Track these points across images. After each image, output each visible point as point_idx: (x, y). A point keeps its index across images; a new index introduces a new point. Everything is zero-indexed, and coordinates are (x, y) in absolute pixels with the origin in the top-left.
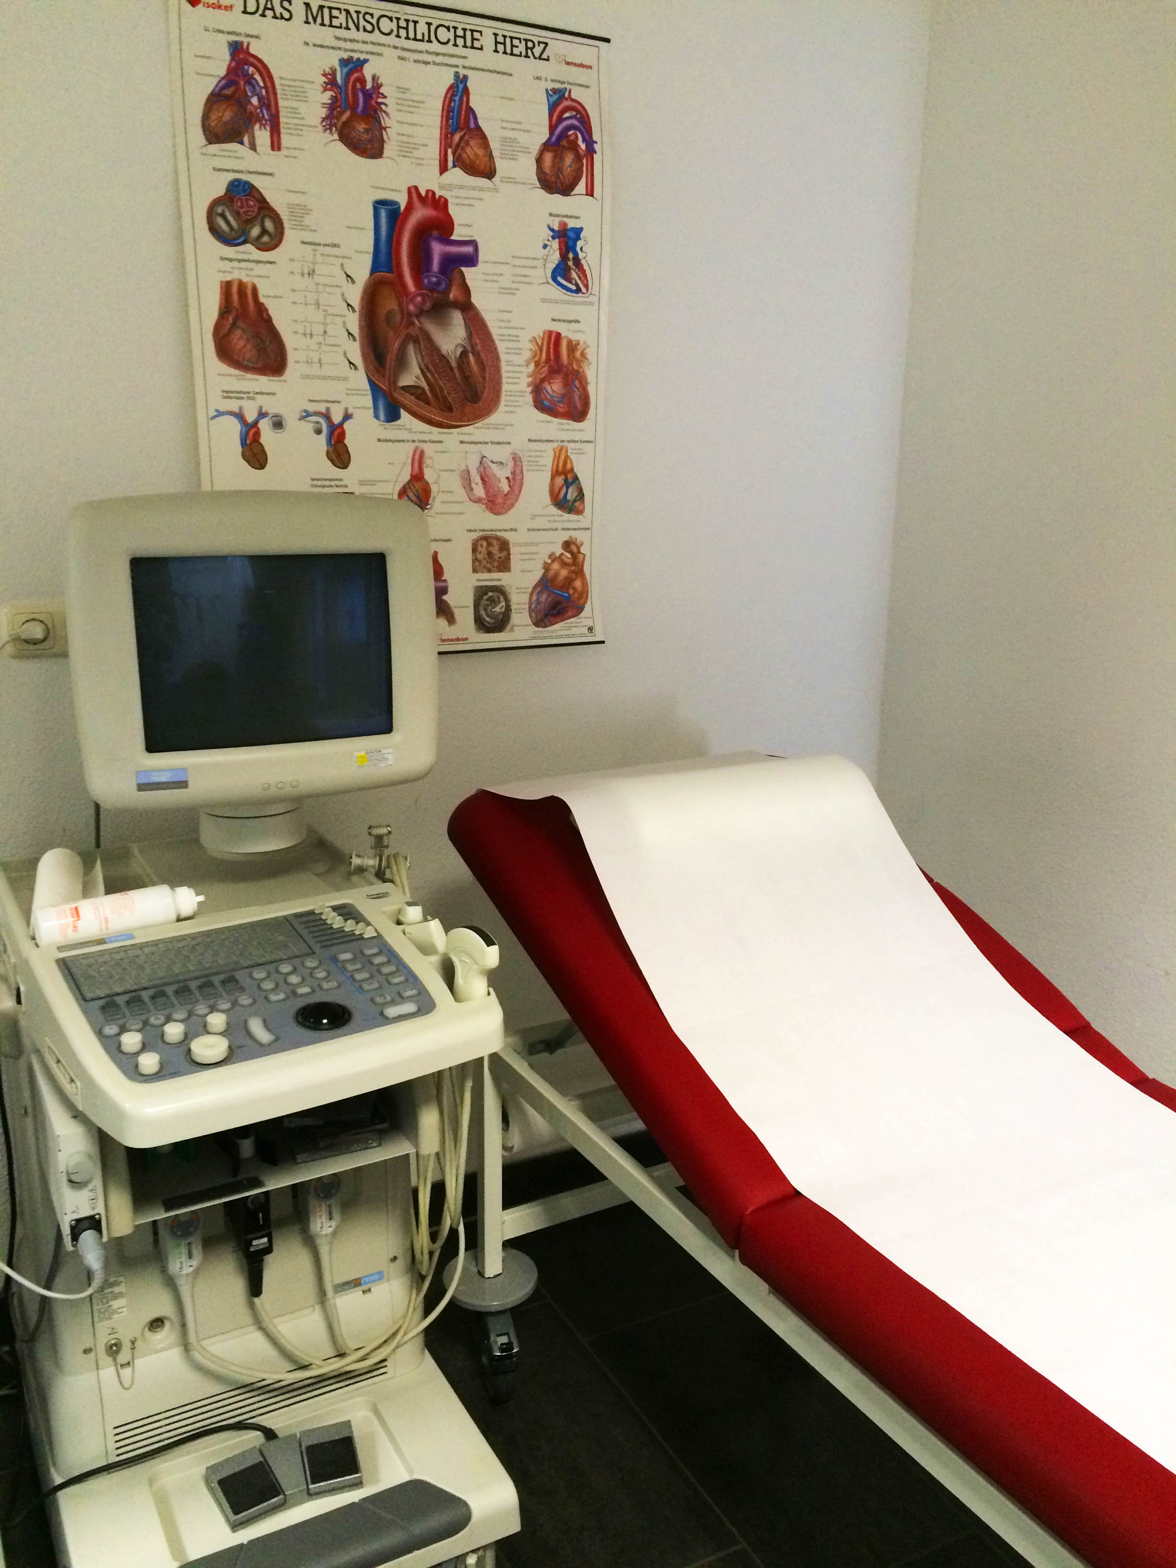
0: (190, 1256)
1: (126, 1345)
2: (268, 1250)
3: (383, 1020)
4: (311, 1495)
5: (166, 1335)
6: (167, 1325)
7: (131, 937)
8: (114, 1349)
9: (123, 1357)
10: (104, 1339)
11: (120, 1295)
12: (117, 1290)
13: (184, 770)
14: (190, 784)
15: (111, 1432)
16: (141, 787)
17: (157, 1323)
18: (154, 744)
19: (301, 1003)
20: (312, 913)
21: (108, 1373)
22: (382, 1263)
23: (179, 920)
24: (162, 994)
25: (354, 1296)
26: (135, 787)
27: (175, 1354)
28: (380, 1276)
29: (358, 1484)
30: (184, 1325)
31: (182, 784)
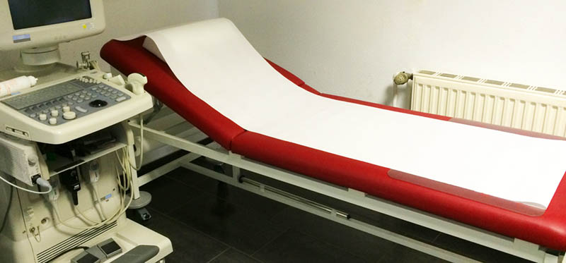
0: (56, 194)
1: (36, 228)
2: (79, 189)
3: (116, 102)
4: (107, 258)
5: (48, 224)
6: (47, 220)
7: (19, 92)
8: (32, 231)
9: (36, 232)
10: (29, 228)
11: (32, 212)
12: (31, 211)
13: (29, 35)
14: (31, 39)
15: (36, 257)
16: (15, 42)
17: (44, 221)
18: (17, 27)
19: (88, 102)
20: (75, 80)
21: (32, 238)
22: (110, 191)
23: (31, 87)
24: (43, 105)
25: (104, 203)
26: (13, 42)
27: (52, 229)
28: (110, 196)
29: (121, 252)
30: (53, 219)
31: (29, 39)
